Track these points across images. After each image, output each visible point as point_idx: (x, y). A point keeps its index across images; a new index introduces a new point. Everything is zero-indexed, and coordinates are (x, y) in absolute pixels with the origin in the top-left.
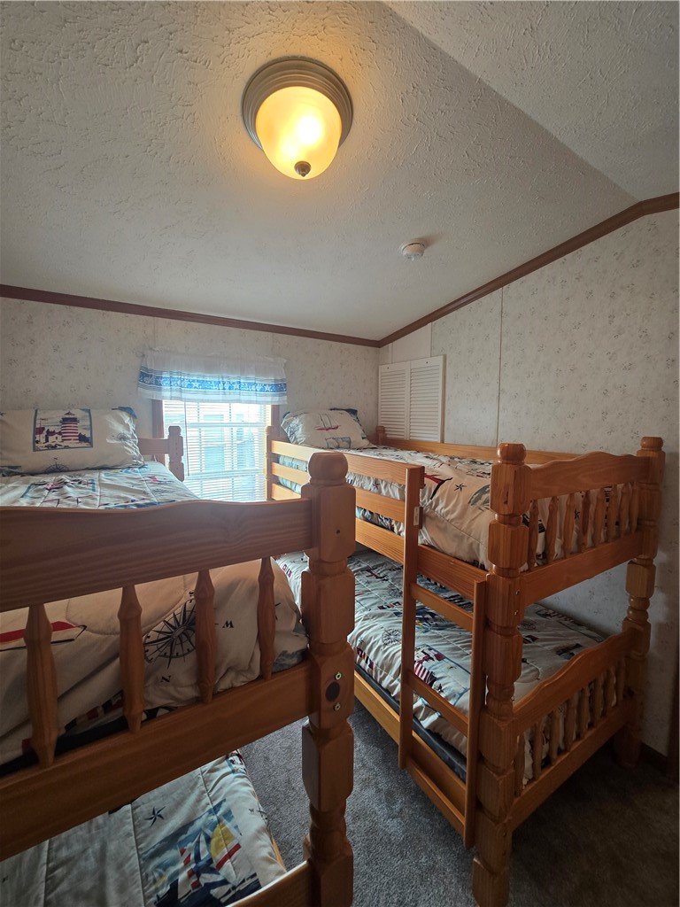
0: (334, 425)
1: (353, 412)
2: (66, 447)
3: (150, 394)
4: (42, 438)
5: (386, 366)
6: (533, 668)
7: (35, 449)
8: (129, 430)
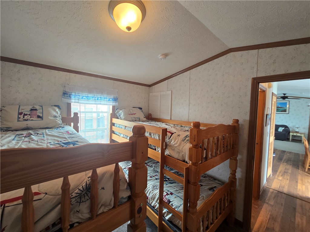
0: (134, 113)
1: (141, 109)
2: (32, 120)
3: (67, 100)
4: (21, 116)
5: (152, 93)
6: (202, 196)
7: (18, 121)
8: (58, 114)
